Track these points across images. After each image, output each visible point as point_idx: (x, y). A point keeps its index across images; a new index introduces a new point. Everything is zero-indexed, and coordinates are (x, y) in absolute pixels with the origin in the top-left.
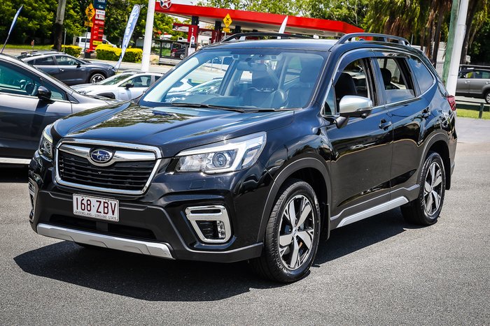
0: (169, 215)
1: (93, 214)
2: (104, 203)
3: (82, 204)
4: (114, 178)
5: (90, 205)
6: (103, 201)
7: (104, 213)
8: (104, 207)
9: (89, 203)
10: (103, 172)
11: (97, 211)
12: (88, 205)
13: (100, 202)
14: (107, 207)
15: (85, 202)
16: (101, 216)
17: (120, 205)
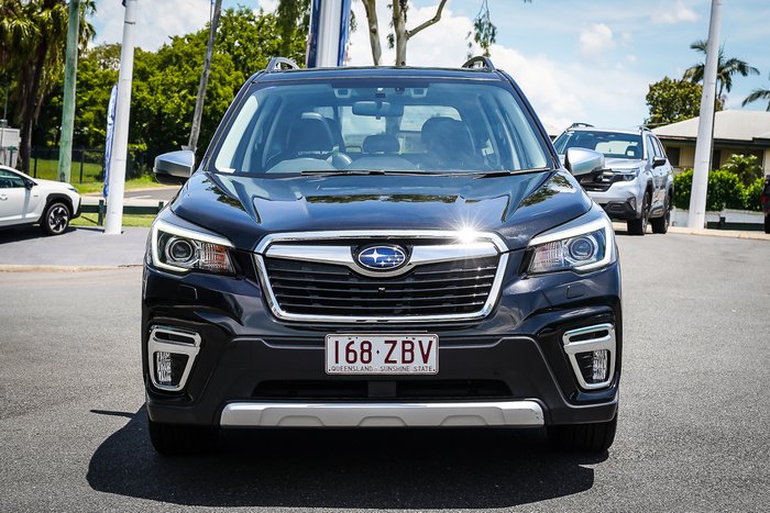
0: (542, 348)
1: (377, 366)
2: (404, 342)
3: (348, 351)
4: (413, 295)
5: (369, 351)
6: (400, 339)
7: (404, 362)
8: (404, 351)
9: (366, 347)
10: (387, 287)
11: (387, 361)
12: (363, 351)
13: (394, 343)
14: (411, 351)
15: (356, 347)
16: (398, 368)
17: (441, 343)
